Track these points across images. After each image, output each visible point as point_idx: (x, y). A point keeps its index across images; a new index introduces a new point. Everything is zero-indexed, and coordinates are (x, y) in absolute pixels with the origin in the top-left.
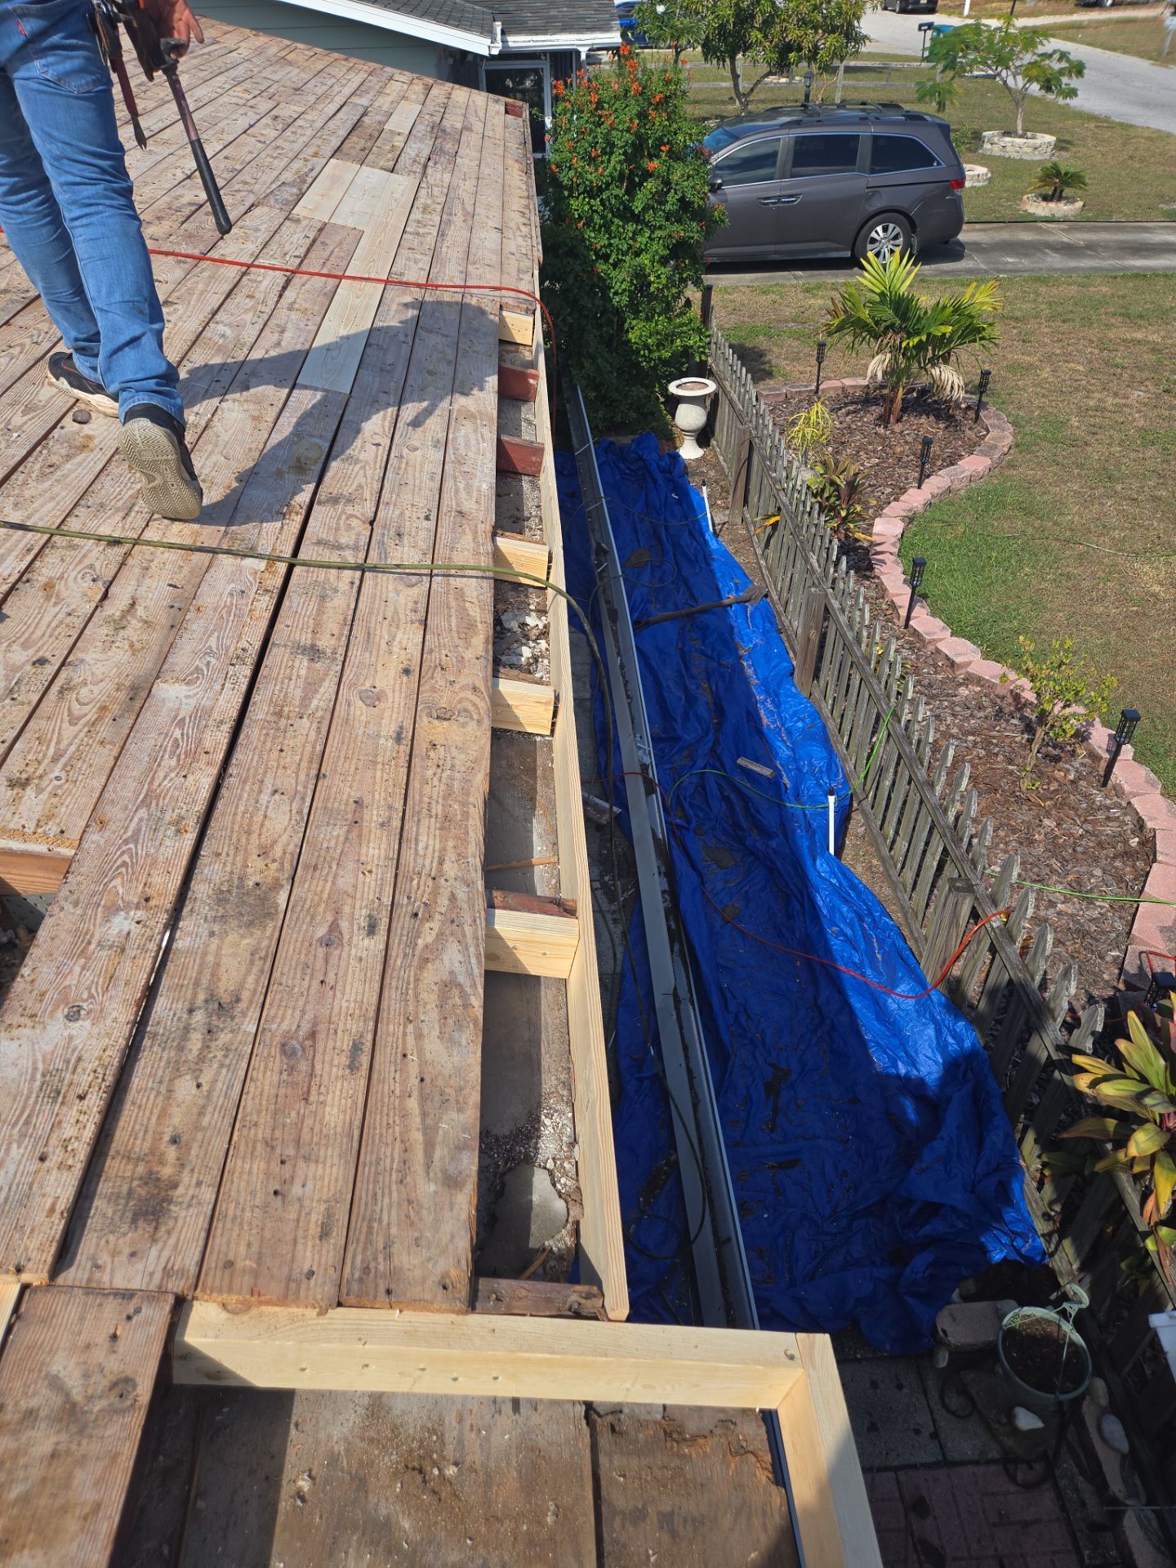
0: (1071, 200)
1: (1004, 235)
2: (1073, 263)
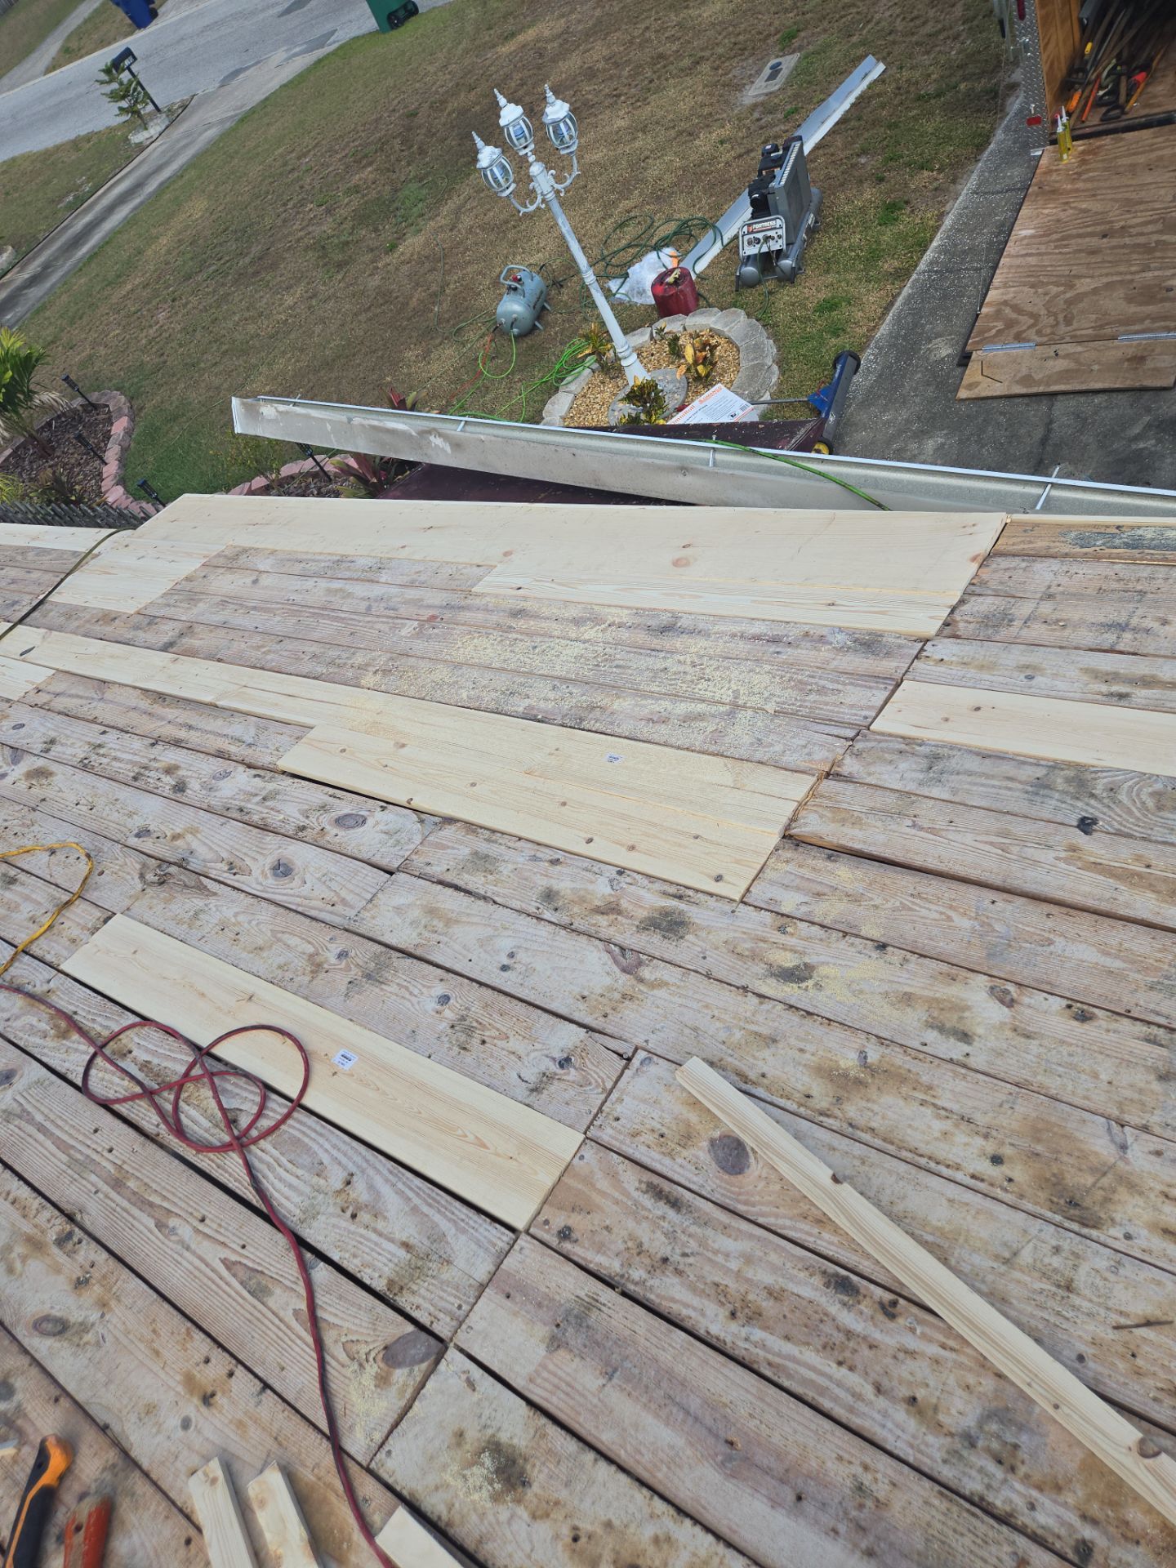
2: (48, 285)
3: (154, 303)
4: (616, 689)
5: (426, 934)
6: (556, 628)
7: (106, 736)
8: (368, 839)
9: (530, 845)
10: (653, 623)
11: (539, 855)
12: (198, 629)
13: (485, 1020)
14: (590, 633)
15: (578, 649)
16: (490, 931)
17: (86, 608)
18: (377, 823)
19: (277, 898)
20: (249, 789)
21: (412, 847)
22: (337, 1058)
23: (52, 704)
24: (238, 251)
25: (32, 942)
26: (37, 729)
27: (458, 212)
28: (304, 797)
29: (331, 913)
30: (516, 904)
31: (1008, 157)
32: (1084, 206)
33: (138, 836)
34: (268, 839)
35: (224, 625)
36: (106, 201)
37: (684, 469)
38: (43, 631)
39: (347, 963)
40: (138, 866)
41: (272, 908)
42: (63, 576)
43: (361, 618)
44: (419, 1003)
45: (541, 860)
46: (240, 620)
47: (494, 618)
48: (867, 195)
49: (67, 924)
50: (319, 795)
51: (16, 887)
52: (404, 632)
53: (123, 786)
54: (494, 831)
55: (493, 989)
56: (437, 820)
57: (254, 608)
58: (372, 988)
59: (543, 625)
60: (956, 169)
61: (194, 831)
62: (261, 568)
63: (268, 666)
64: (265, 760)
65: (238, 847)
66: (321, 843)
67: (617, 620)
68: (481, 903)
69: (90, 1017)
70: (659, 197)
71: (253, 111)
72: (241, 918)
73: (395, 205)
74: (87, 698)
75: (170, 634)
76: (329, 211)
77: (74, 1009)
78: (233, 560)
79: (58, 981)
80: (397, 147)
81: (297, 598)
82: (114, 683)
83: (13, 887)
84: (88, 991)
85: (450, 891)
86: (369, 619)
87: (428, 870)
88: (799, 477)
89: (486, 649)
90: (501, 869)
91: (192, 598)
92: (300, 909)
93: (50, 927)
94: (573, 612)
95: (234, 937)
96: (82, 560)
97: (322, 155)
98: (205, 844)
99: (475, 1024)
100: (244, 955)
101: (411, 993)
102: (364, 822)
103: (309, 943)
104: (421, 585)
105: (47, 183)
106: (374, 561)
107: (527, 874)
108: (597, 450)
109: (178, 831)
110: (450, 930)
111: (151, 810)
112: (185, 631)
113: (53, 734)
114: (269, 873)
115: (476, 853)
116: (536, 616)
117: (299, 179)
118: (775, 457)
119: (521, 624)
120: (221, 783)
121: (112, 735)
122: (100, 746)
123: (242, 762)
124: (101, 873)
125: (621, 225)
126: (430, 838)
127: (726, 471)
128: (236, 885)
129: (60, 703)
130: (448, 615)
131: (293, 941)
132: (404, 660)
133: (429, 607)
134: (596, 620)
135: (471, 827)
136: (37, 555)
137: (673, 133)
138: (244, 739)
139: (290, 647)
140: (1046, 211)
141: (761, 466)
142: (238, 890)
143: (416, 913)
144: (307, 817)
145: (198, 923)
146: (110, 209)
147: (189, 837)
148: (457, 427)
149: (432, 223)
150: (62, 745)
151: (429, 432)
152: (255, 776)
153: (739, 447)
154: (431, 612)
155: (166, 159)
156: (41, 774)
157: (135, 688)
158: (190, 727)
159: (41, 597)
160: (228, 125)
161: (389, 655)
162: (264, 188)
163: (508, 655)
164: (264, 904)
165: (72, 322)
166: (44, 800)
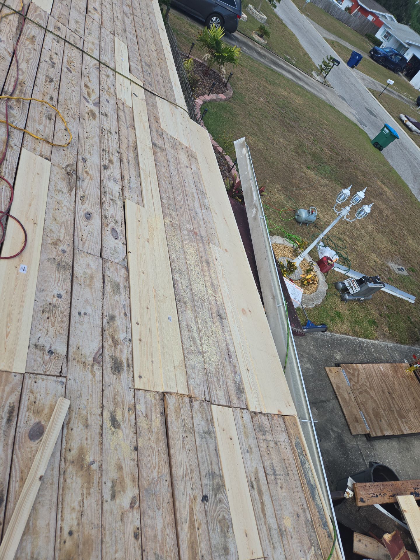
0: (264, 39)
1: (245, 40)
2: (259, 58)
3: (265, 96)
4: (194, 308)
5: (82, 279)
6: (207, 278)
7: (115, 134)
8: (110, 242)
9: (128, 303)
10: (221, 311)
11: (126, 307)
12: (164, 153)
13: (57, 315)
14: (210, 291)
15: (203, 288)
16: (92, 302)
17: (157, 110)
18: (117, 244)
19: (77, 219)
20: (114, 192)
21: (113, 260)
22: (22, 266)
23: (120, 110)
24: (290, 118)
25: (29, 134)
26: (109, 108)
27: (326, 185)
28: (118, 214)
29: (78, 241)
30: (105, 307)
31: (401, 352)
32: (396, 383)
33: (83, 159)
34: (98, 207)
35: (168, 162)
36: (291, 69)
37: (274, 298)
38: (145, 98)
39: (61, 254)
40: (71, 163)
41: (73, 218)
42: (166, 99)
43: (187, 209)
44: (55, 287)
45: (124, 309)
46: (172, 167)
47: (204, 255)
48: (375, 313)
49: (40, 144)
50: (120, 218)
51: (48, 121)
52: (188, 225)
53: (99, 147)
54: (129, 287)
55: (70, 313)
56: (126, 265)
57: (178, 170)
58: (55, 267)
59: (207, 273)
60: (392, 338)
61: (91, 178)
62: (192, 167)
63: (160, 182)
64: (126, 194)
65: (91, 196)
66: (103, 226)
67: (217, 298)
68: (101, 294)
69: (7, 166)
70: (353, 248)
71: (334, 109)
72: (65, 208)
73: (321, 164)
74: (126, 122)
75: (159, 144)
76: (312, 143)
77: (8, 159)
78: (191, 156)
79: (17, 149)
80: (339, 159)
81: (187, 183)
82: (135, 130)
83: (47, 119)
84: (17, 162)
85: (101, 281)
86: (188, 212)
87: (107, 269)
88: (285, 336)
89: (192, 257)
90: (116, 296)
91: (174, 147)
92: (76, 228)
93: (37, 139)
94: (215, 282)
95: (57, 208)
96: (174, 104)
97: (328, 136)
98: (88, 185)
99: (54, 312)
100: (51, 215)
101: (58, 283)
102: (116, 239)
103: (64, 237)
104: (206, 225)
105: (291, 49)
106: (208, 205)
107: (117, 306)
108: (270, 265)
109: (90, 173)
110: (87, 287)
111: (94, 160)
112: (162, 148)
113: (109, 115)
114: (85, 212)
115: (119, 284)
116: (209, 269)
117: (319, 130)
118: (288, 326)
119: (205, 265)
120: (112, 182)
121: (115, 136)
122: (111, 133)
123: (123, 186)
124: (64, 150)
125: (340, 239)
126: (119, 265)
127: (278, 312)
128: (77, 201)
129: (121, 113)
130: (199, 238)
131: (63, 231)
132: (178, 229)
133: (199, 230)
134: (215, 291)
135: (128, 279)
136: (170, 87)
137: (372, 245)
138: (131, 184)
139: (169, 188)
140: (390, 372)
141: (284, 322)
142: (75, 203)
143: (89, 272)
144: (111, 218)
145: (57, 193)
146: (289, 72)
147: (88, 177)
148: (261, 216)
149: (320, 178)
150: (106, 119)
151: (256, 208)
152: (119, 193)
153: (287, 313)
154: (198, 233)
155: (310, 85)
156: (93, 115)
157: (136, 138)
158: (129, 163)
159: (156, 94)
160: (327, 102)
161: (178, 223)
162: (312, 120)
163: (193, 265)
164: (73, 214)
165: (250, 70)
166: (84, 120)
